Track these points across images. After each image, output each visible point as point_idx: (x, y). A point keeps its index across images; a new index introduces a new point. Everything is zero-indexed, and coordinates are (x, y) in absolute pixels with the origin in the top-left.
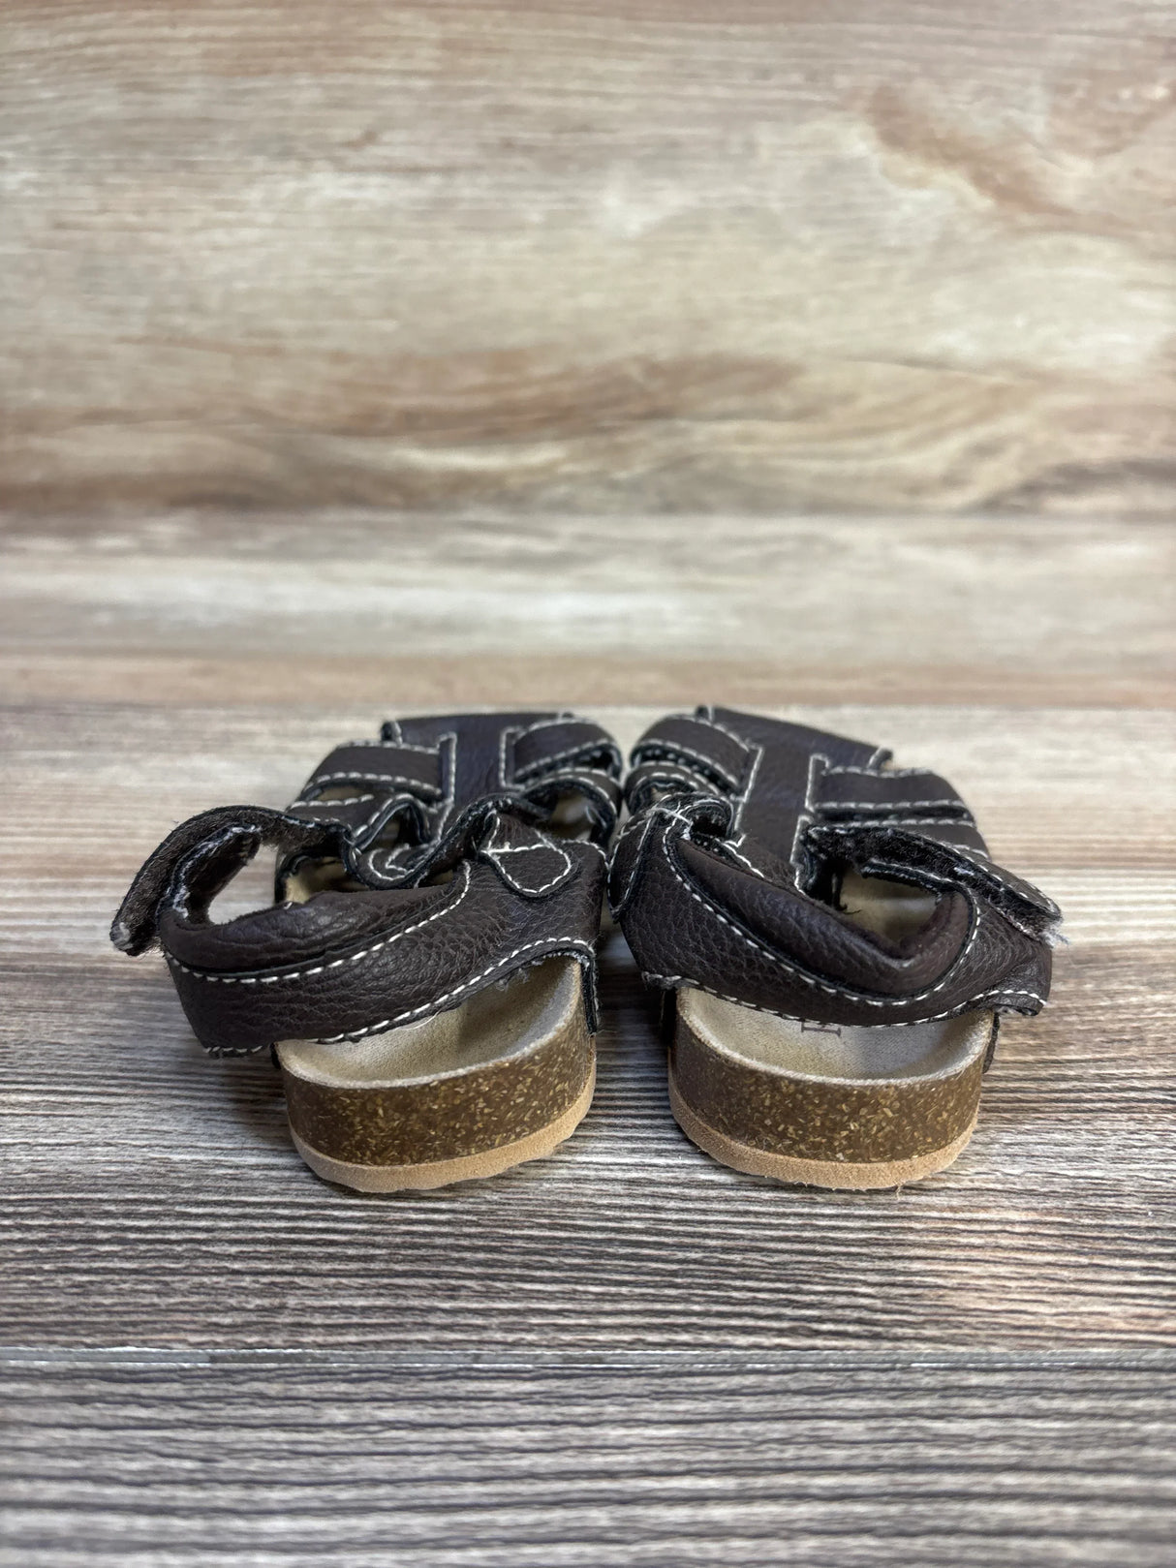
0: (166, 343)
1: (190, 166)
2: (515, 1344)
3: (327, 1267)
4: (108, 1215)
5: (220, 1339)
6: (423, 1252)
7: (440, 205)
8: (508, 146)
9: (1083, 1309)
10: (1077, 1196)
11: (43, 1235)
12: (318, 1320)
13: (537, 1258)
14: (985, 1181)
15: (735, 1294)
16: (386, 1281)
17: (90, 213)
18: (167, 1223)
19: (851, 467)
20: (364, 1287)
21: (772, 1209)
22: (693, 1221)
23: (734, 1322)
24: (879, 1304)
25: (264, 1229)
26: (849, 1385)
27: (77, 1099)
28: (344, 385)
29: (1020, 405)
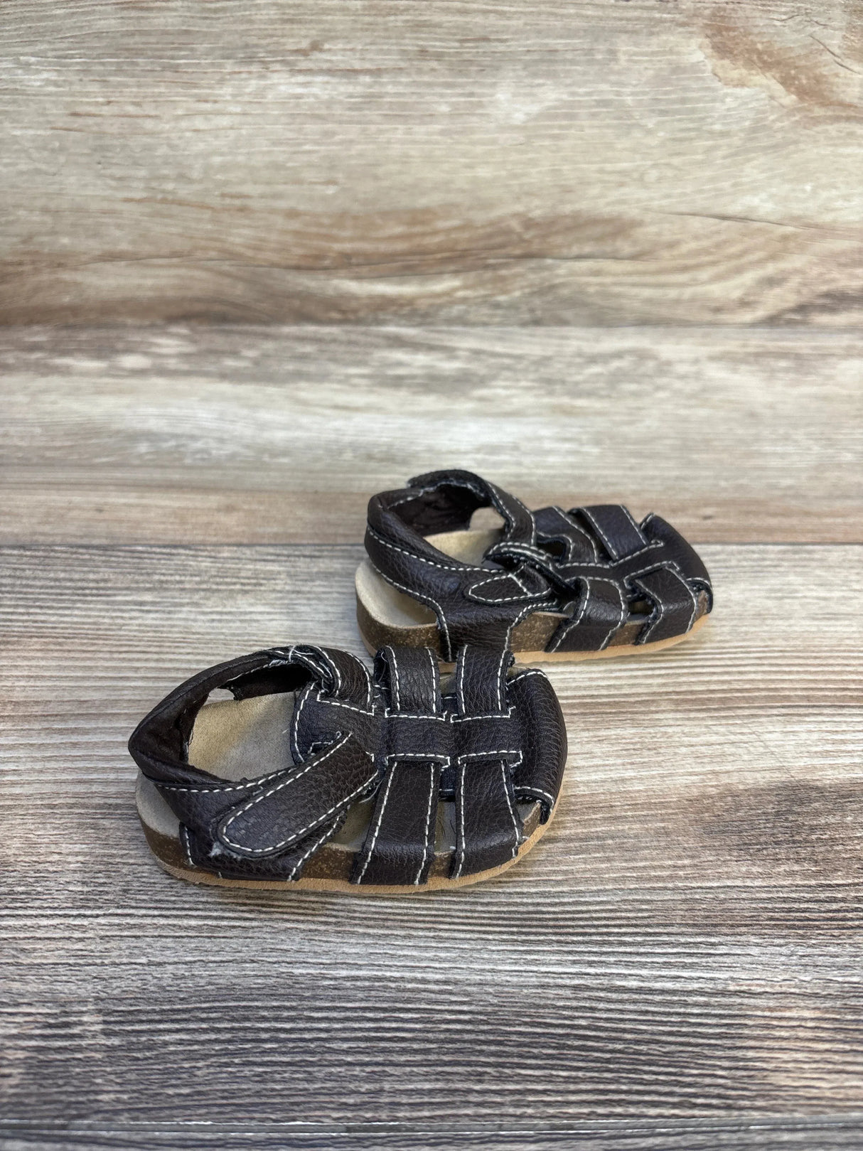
0: (162, 204)
1: (176, 69)
2: (521, 1116)
3: (403, 1058)
4: (264, 1019)
5: (350, 1115)
6: (458, 1045)
8: (423, 52)
9: (847, 1084)
10: (844, 998)
11: (228, 1036)
12: (405, 1100)
13: (526, 1049)
14: (789, 986)
15: (645, 1077)
16: (440, 1069)
17: (98, 104)
18: (301, 1025)
19: (673, 293)
20: (427, 1074)
21: (662, 1009)
22: (615, 1019)
23: (647, 1098)
24: (729, 1083)
25: (360, 1029)
26: (714, 1142)
27: (225, 923)
28: (297, 233)
29: (802, 249)
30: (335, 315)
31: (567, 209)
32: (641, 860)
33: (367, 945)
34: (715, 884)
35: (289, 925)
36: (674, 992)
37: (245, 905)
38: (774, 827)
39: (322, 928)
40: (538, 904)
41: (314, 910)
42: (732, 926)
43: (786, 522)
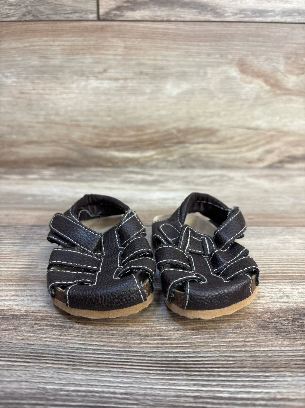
0: (49, 123)
1: (57, 78)
7: (123, 88)
8: (141, 73)
17: (30, 90)
19: (233, 156)
27: (16, 364)
28: (97, 134)
29: (278, 140)
30: (110, 164)
31: (193, 125)
32: (228, 338)
33: (86, 375)
34: (266, 349)
35: (49, 365)
36: (248, 399)
37: (29, 356)
38: (292, 325)
39: (66, 367)
40: (177, 357)
41: (63, 358)
42: (276, 368)
43: (283, 220)
